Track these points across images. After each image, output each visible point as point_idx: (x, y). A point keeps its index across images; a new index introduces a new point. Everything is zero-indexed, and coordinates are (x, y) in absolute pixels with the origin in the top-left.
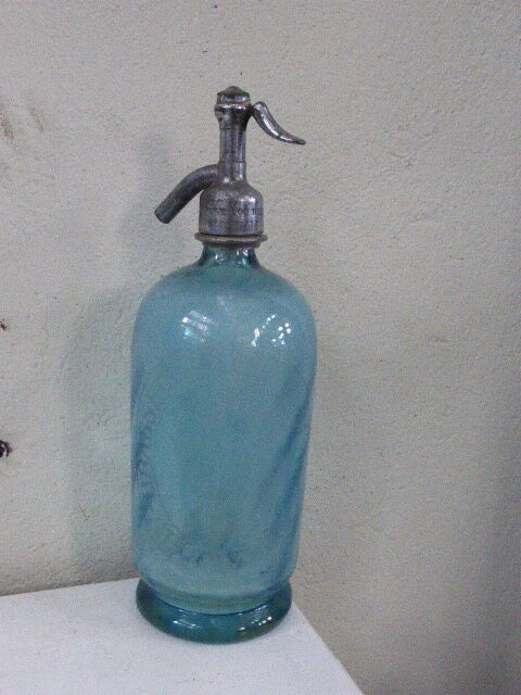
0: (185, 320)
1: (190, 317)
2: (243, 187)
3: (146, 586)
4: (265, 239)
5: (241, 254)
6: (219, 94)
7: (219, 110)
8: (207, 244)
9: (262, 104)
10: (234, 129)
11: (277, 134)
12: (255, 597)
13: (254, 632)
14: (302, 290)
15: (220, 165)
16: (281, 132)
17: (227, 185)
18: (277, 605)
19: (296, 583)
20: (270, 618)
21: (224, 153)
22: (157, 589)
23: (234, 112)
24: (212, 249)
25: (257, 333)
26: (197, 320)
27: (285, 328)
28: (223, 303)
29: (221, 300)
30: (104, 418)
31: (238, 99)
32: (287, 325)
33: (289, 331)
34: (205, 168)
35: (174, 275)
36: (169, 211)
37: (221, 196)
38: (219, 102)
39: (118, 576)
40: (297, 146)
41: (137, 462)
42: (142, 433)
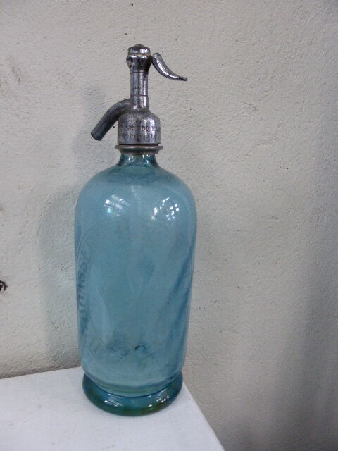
2: (145, 112)
6: (129, 49)
7: (129, 59)
8: (124, 151)
9: (158, 55)
10: (139, 73)
11: (168, 74)
14: (189, 184)
15: (131, 99)
16: (170, 73)
17: (135, 112)
21: (133, 89)
23: (139, 60)
25: (156, 211)
27: (175, 208)
28: (133, 190)
29: (133, 189)
31: (142, 51)
32: (176, 206)
33: (177, 210)
34: (121, 102)
37: (131, 120)
38: (129, 54)
40: (181, 82)
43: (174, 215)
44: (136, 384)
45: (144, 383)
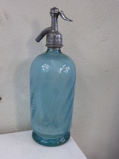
0: (43, 66)
1: (44, 66)
2: (57, 33)
3: (34, 132)
4: (63, 46)
5: (57, 49)
6: (51, 9)
7: (51, 13)
8: (48, 47)
9: (62, 11)
10: (55, 18)
11: (65, 19)
12: (61, 135)
13: (61, 144)
14: (72, 58)
15: (51, 27)
16: (67, 18)
17: (53, 32)
18: (67, 137)
19: (72, 131)
20: (65, 140)
21: (52, 24)
22: (37, 133)
23: (55, 13)
24: (49, 48)
25: (61, 69)
26: (46, 66)
27: (68, 68)
28: (52, 62)
29: (52, 61)
30: (24, 91)
31: (56, 10)
32: (68, 67)
33: (69, 69)
34: (48, 28)
35: (40, 55)
36: (39, 39)
37: (52, 35)
38: (51, 11)
39: (28, 129)
41: (31, 102)
42: (32, 95)
43: (68, 71)
44: (53, 134)
45: (57, 134)
